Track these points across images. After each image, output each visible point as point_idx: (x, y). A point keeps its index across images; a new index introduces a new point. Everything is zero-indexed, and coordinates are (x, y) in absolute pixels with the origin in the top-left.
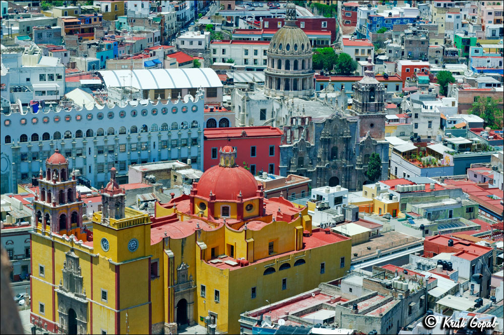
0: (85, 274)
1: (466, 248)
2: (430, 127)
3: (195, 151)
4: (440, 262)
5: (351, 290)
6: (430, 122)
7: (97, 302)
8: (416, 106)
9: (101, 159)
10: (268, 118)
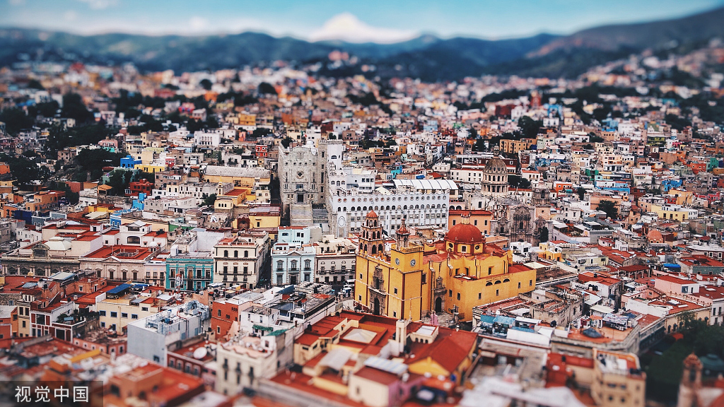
0: (385, 278)
1: (605, 279)
2: (574, 216)
3: (444, 221)
4: (590, 285)
5: (538, 298)
6: (575, 213)
7: (392, 295)
8: (566, 204)
9: (393, 222)
10: (483, 206)
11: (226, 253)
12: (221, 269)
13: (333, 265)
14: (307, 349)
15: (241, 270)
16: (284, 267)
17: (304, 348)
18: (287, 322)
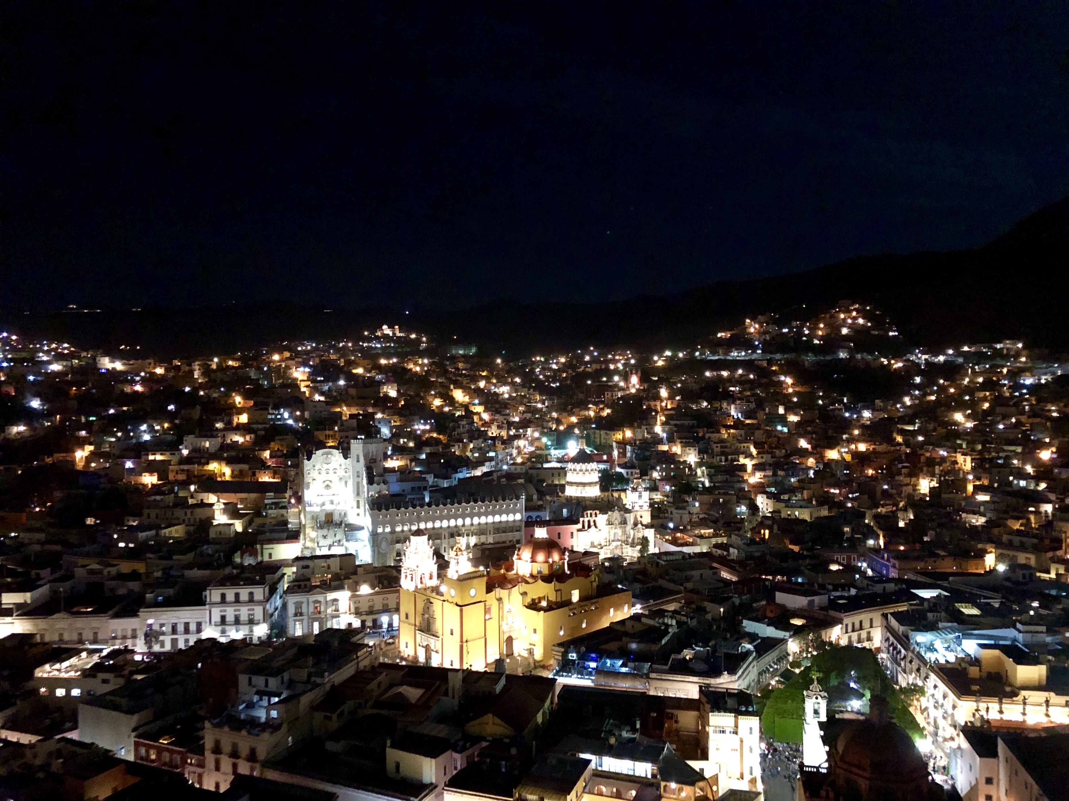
0: (438, 616)
3: (518, 536)
9: (452, 541)
11: (223, 596)
12: (216, 617)
13: (371, 604)
14: (330, 718)
15: (244, 617)
16: (304, 610)
17: (326, 717)
18: (302, 683)
